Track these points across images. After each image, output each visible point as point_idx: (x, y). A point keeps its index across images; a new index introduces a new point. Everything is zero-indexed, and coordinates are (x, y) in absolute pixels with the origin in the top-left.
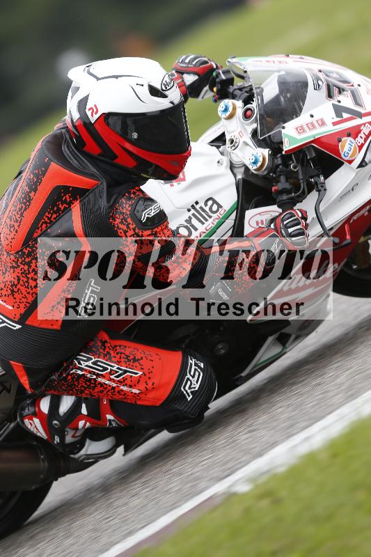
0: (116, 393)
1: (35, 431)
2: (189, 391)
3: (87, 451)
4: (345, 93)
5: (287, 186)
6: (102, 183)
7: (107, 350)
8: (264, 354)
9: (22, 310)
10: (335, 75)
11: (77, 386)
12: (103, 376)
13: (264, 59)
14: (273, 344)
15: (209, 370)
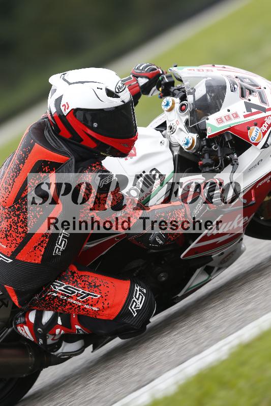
0: (81, 310)
1: (25, 335)
2: (134, 310)
3: (63, 350)
4: (254, 93)
5: (210, 161)
6: (71, 159)
7: (75, 278)
8: (194, 281)
9: (13, 249)
10: (247, 81)
11: (53, 304)
12: (71, 298)
13: (196, 68)
14: (201, 273)
15: (150, 294)
